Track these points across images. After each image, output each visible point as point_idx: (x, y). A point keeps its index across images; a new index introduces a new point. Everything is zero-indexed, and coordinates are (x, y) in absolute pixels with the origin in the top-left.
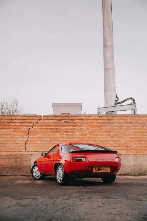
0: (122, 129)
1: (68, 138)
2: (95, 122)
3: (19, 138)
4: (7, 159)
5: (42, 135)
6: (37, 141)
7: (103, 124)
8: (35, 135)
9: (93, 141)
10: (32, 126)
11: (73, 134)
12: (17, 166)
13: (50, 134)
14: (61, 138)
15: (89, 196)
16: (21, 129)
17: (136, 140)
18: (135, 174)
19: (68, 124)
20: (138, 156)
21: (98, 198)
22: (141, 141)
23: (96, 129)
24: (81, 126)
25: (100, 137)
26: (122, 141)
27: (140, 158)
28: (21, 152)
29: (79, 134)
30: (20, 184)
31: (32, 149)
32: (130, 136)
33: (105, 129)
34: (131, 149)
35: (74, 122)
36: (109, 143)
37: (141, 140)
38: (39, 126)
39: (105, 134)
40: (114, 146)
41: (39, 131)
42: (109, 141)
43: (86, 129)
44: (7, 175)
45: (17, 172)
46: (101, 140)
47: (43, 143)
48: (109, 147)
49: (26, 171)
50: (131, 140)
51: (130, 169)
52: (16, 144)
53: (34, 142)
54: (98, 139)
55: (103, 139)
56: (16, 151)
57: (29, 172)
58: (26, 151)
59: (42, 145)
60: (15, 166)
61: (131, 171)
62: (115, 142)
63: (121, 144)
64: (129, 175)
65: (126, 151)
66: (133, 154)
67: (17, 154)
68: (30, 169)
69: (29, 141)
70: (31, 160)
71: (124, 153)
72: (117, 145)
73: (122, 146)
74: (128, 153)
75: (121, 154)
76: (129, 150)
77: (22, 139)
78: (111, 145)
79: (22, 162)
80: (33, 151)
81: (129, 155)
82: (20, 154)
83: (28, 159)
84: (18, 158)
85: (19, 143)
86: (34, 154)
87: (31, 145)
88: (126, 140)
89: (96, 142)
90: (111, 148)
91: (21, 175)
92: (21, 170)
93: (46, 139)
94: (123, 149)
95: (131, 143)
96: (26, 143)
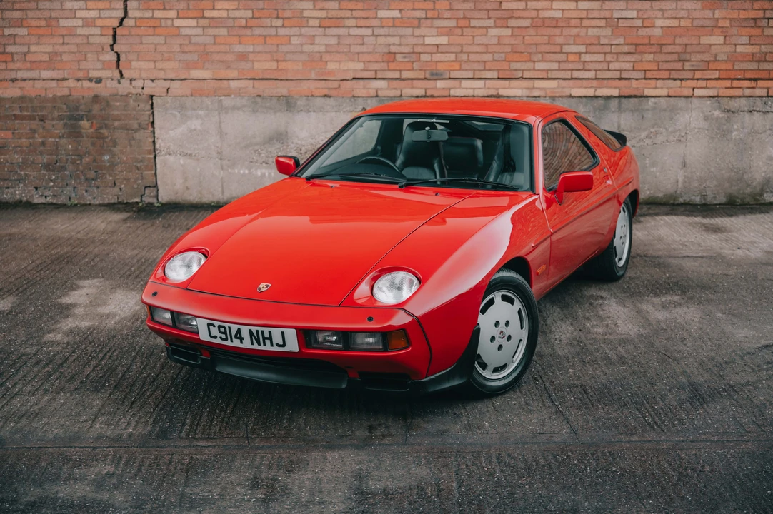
1: (351, 6)
3: (76, 5)
4: (24, 118)
6: (178, 23)
9: (490, 23)
12: (80, 157)
14: (310, 5)
17: (736, 15)
18: (709, 200)
20: (734, 104)
22: (764, 22)
26: (659, 23)
27: (747, 115)
28: (93, 85)
31: (151, 65)
34: (702, 66)
36: (583, 32)
37: (768, 15)
40: (607, 49)
42: (586, 23)
44: (36, 201)
45: (87, 187)
46: (538, 17)
47: (210, 36)
48: (583, 55)
49: (132, 180)
50: (711, 16)
51: (685, 172)
52: (63, 36)
53: (161, 26)
54: (524, 9)
55: (552, 12)
56: (66, 79)
57: (146, 187)
58: (124, 76)
59: (205, 44)
60: (72, 155)
61: (689, 183)
62: (617, 27)
63: (650, 37)
64: (676, 202)
65: (675, 77)
66: (712, 94)
67: (75, 94)
68: (152, 170)
69: (134, 24)
70: (156, 125)
71: (662, 88)
72: (627, 44)
73: (654, 53)
74: (684, 87)
75: (641, 97)
76: (689, 75)
77: (90, 8)
78: (590, 44)
79: (106, 134)
80: (162, 75)
81: (690, 99)
82: (93, 94)
83: (137, 119)
84: (85, 116)
85: (82, 33)
86: (169, 95)
87: (144, 42)
88: (682, 18)
89: (509, 25)
90: (591, 62)
91: (106, 202)
92: (108, 176)
93: (227, 8)
94: (656, 68)
95: (707, 35)
96: (119, 31)
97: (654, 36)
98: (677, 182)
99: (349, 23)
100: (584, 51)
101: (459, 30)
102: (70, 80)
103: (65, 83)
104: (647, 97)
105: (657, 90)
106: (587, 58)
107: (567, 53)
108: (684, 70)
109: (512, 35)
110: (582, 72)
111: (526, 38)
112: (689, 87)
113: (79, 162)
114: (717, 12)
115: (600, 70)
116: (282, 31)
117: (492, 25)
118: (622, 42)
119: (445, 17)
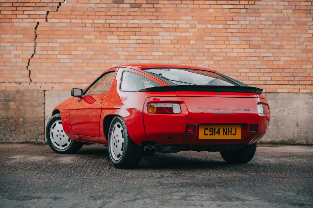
0: (283, 27)
1: (140, 50)
2: (213, 6)
3: (12, 48)
5: (72, 41)
6: (59, 57)
7: (233, 14)
8: (53, 40)
9: (205, 58)
10: (45, 16)
11: (155, 38)
12: (8, 119)
13: (93, 37)
14: (121, 49)
15: (184, 194)
16: (15, 24)
18: (310, 142)
19: (139, 13)
21: (203, 199)
23: (214, 26)
24: (174, 18)
25: (224, 46)
26: (283, 59)
28: (17, 85)
29: (169, 38)
30: (19, 164)
31: (45, 76)
32: (304, 47)
33: (237, 27)
34: (303, 79)
35: (155, 6)
36: (247, 63)
38: (64, 17)
39: (237, 39)
40: (259, 71)
41: (64, 29)
42: (248, 58)
43: (188, 26)
45: (11, 134)
46: (226, 56)
47: (74, 63)
48: (247, 73)
49: (33, 131)
50: (306, 56)
51: (298, 129)
52: (4, 62)
53: (51, 58)
54: (220, 52)
55: (233, 53)
56: (5, 82)
57: (39, 134)
58: (32, 81)
59: (71, 67)
60: (5, 119)
61: (300, 134)
62: (263, 60)
63: (278, 65)
64: (294, 143)
65: (291, 84)
66: (308, 92)
67: (8, 89)
68: (43, 126)
69: (38, 57)
70: (45, 105)
71: (285, 89)
72: (268, 68)
73: (281, 73)
74: (295, 89)
75: (275, 93)
76: (298, 83)
77: (18, 49)
78: (251, 68)
79: (22, 109)
80: (50, 81)
81: (298, 94)
82: (17, 89)
83: (37, 101)
84: (12, 100)
85: (13, 61)
86: (53, 90)
87: (42, 65)
88: (293, 57)
89: (213, 59)
90: (252, 76)
91: (19, 141)
92: (21, 129)
93: (82, 50)
94: (282, 80)
95: (304, 65)
96: (31, 60)
97: (280, 65)
98: (294, 133)
99: (138, 57)
100: (248, 71)
101: (190, 61)
102: (6, 83)
103: (4, 84)
104: (278, 93)
105: (283, 90)
106: (250, 74)
107: (240, 72)
108: (295, 80)
109: (215, 64)
110: (247, 81)
111: (221, 65)
112: (297, 89)
113: (7, 122)
114: (308, 54)
115: (256, 80)
116: (107, 61)
117: (206, 59)
118: (266, 67)
119: (184, 55)
